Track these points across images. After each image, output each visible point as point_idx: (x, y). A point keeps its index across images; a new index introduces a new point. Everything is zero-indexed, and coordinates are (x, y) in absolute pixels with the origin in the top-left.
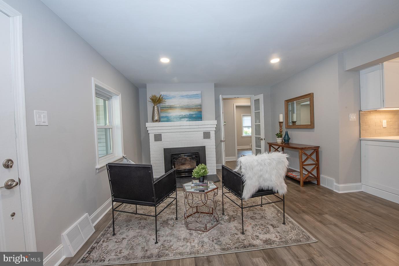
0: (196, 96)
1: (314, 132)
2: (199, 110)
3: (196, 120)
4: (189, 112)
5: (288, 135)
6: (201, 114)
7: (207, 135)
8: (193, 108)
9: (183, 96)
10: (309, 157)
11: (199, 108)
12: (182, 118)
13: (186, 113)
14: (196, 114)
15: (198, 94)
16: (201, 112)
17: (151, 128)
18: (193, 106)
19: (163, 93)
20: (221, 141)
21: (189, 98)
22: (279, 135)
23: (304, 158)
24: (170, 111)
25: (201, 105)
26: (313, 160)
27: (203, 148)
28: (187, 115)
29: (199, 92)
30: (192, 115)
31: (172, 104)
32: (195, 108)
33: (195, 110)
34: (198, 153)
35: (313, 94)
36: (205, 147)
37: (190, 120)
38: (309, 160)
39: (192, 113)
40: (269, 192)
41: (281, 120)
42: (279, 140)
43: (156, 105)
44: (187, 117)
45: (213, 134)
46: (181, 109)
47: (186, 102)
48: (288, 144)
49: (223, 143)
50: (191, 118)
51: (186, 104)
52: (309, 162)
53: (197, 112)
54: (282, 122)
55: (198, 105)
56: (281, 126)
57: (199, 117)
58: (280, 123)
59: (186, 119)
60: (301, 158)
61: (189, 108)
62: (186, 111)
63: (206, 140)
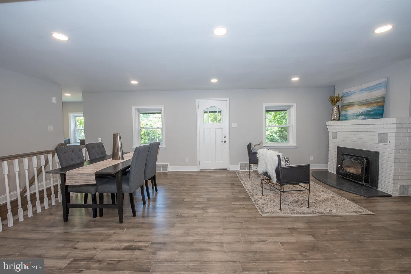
2: (380, 104)
3: (373, 117)
4: (367, 108)
8: (372, 103)
9: (363, 90)
11: (379, 102)
13: (364, 109)
15: (380, 84)
18: (373, 99)
21: (369, 91)
24: (349, 108)
25: (384, 98)
27: (376, 155)
28: (364, 112)
29: (385, 80)
30: (370, 111)
31: (351, 101)
32: (375, 103)
33: (374, 105)
36: (379, 153)
39: (369, 109)
43: (336, 105)
46: (359, 106)
51: (365, 98)
55: (380, 98)
59: (363, 117)
61: (367, 104)
62: (364, 107)
63: (381, 145)
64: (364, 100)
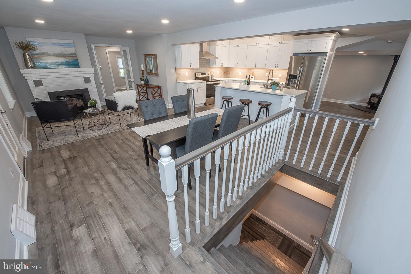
0: (68, 45)
1: (158, 77)
2: (75, 58)
3: (73, 67)
5: (147, 79)
6: (78, 62)
7: (87, 80)
8: (68, 56)
9: (54, 44)
10: (156, 92)
11: (74, 56)
12: (59, 65)
13: (62, 60)
14: (72, 62)
15: (70, 43)
16: (77, 60)
17: (27, 75)
18: (68, 54)
19: (29, 39)
20: (100, 84)
21: (61, 46)
22: (142, 79)
23: (154, 92)
24: (43, 58)
25: (76, 54)
26: (159, 93)
27: (86, 90)
28: (64, 62)
29: (71, 41)
30: (69, 62)
31: (44, 51)
32: (71, 56)
33: (71, 58)
34: (82, 94)
35: (156, 54)
36: (87, 89)
37: (68, 66)
38: (157, 93)
39: (68, 60)
40: (130, 108)
41: (143, 69)
42: (143, 83)
43: (26, 52)
44: (64, 65)
45: (92, 79)
46: (56, 56)
47: (59, 50)
48: (148, 85)
49: (102, 85)
50: (68, 65)
52: (156, 95)
53: (73, 60)
54: (143, 70)
55: (73, 53)
56: (143, 73)
57: (75, 64)
58: (142, 70)
59: (64, 66)
60: (152, 92)
61: (64, 56)
62: (61, 58)
63: (88, 84)
64: (59, 53)
